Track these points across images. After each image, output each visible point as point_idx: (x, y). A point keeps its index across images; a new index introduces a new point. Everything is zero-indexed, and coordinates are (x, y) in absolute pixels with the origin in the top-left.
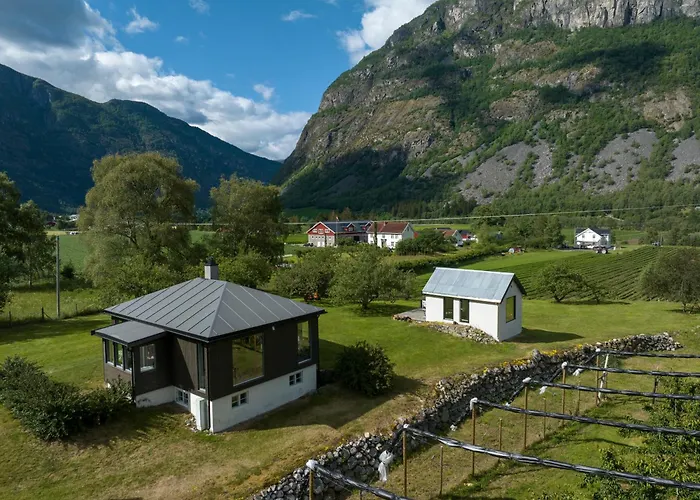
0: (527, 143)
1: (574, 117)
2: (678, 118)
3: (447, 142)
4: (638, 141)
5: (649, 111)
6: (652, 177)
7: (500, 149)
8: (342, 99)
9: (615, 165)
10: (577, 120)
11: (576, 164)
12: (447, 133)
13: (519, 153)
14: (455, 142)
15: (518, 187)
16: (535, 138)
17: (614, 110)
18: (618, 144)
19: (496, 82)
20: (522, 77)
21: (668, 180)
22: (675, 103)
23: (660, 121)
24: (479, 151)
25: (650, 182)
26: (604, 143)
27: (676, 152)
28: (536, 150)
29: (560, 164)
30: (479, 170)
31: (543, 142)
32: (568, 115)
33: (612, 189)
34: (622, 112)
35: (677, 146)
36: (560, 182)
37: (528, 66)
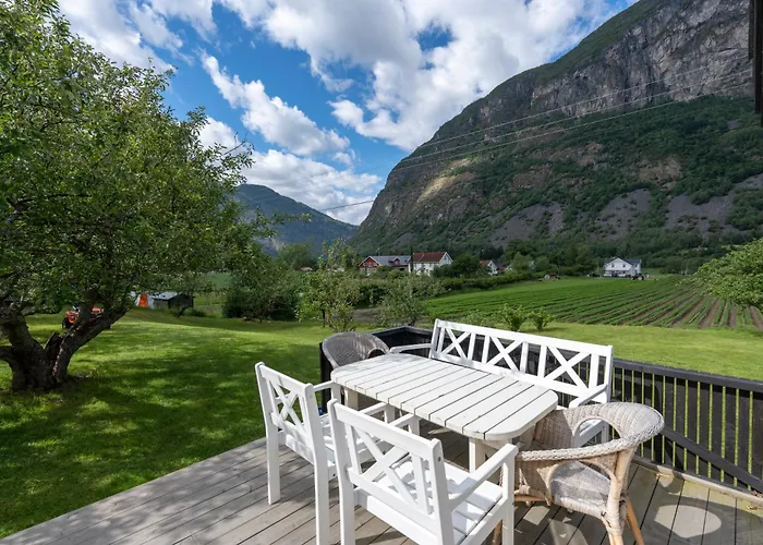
0: (543, 204)
1: (581, 183)
2: (671, 180)
3: (480, 206)
4: (635, 198)
5: (644, 176)
6: (650, 226)
7: (520, 209)
8: (402, 177)
9: (615, 219)
10: (584, 185)
11: (583, 220)
12: (481, 200)
13: (537, 212)
14: (487, 205)
15: (536, 237)
16: (549, 200)
17: (615, 176)
18: (619, 202)
19: (517, 160)
20: (537, 155)
21: (663, 228)
22: (667, 168)
23: (655, 182)
24: (505, 211)
25: (649, 230)
26: (607, 202)
27: (669, 207)
28: (550, 210)
29: (569, 220)
30: (505, 225)
31: (556, 203)
32: (577, 182)
33: (614, 237)
34: (622, 177)
35: (669, 201)
36: (571, 233)
37: (542, 147)
